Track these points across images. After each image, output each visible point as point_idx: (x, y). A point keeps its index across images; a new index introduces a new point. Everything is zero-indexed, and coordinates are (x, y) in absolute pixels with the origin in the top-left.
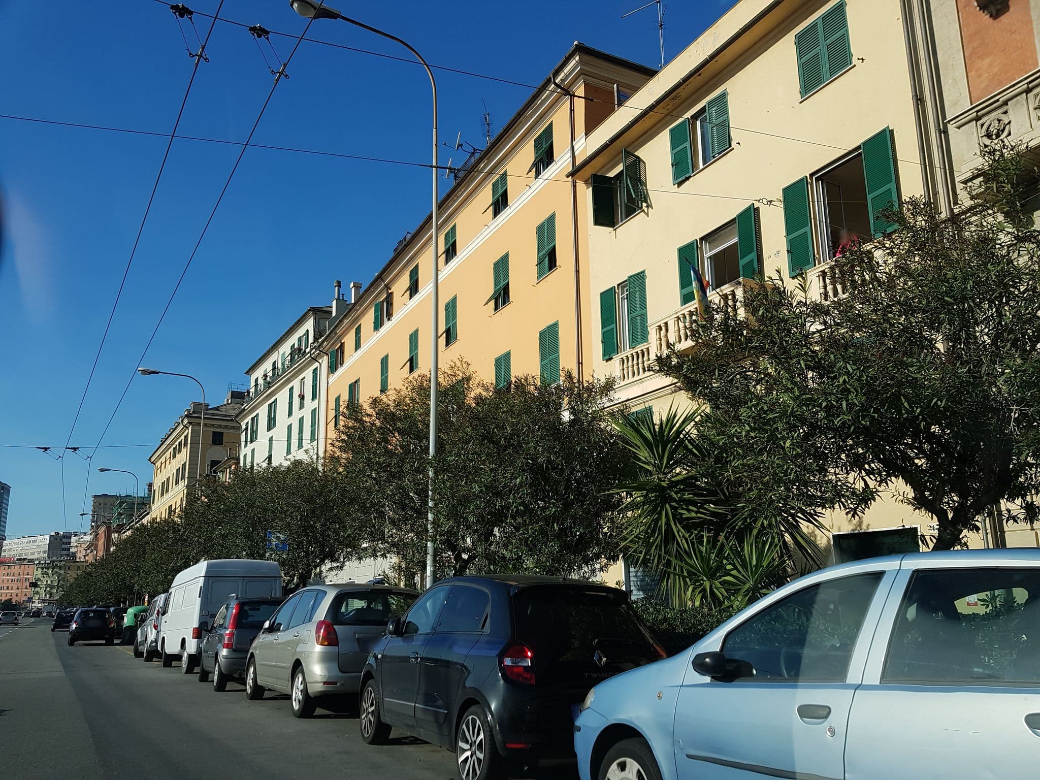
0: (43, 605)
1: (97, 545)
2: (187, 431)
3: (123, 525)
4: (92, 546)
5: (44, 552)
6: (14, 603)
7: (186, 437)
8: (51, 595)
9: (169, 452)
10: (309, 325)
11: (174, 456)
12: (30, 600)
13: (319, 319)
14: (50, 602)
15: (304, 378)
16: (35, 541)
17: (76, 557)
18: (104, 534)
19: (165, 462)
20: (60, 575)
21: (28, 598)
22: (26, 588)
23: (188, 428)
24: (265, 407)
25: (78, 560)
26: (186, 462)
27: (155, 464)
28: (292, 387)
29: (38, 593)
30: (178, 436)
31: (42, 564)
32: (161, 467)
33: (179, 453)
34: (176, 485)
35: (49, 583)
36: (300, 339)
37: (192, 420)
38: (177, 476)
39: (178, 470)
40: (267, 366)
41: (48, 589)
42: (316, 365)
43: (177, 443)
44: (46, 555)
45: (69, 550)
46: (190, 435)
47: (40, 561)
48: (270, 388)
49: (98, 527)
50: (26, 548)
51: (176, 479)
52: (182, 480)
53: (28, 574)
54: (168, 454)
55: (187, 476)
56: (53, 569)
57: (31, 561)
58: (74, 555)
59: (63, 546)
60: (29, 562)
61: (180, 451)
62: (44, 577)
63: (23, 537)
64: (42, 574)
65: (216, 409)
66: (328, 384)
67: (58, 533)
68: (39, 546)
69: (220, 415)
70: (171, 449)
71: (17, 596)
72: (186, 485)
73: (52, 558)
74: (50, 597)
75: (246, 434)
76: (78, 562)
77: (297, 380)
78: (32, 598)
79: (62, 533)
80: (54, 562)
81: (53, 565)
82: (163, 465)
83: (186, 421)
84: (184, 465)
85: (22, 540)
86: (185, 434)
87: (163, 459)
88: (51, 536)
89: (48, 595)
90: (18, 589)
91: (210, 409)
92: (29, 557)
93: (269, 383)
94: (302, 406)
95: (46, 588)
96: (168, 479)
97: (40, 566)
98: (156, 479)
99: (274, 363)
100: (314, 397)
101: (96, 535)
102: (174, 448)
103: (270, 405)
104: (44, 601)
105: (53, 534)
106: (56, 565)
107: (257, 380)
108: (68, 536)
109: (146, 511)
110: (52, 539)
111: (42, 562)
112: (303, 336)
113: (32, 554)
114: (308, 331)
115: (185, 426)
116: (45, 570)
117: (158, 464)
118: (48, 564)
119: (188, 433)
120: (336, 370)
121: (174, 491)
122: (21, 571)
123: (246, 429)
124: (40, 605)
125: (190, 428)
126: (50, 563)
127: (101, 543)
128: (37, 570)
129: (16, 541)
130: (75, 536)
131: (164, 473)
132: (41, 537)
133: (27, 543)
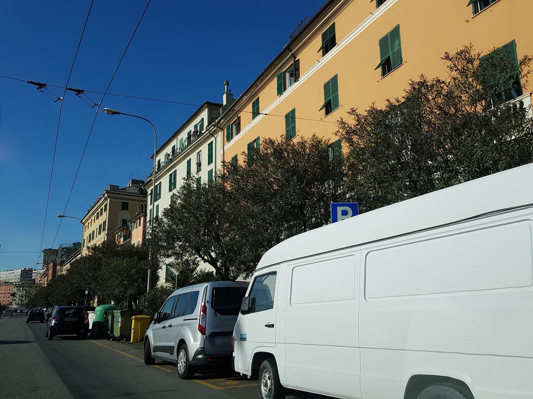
0: (18, 306)
1: (48, 274)
2: (106, 202)
3: (64, 261)
4: (45, 274)
5: (18, 279)
6: (2, 305)
7: (106, 206)
8: (22, 301)
9: (94, 216)
10: (205, 114)
11: (98, 218)
12: (11, 304)
13: (211, 110)
14: (21, 305)
15: (201, 151)
16: (13, 273)
17: (35, 281)
18: (52, 268)
19: (91, 222)
20: (26, 291)
21: (10, 303)
22: (9, 297)
23: (107, 200)
24: (167, 177)
25: (36, 283)
26: (106, 220)
27: (84, 225)
28: (190, 160)
29: (15, 300)
30: (101, 205)
31: (17, 285)
32: (88, 225)
33: (100, 215)
34: (99, 234)
35: (21, 294)
36: (196, 126)
37: (110, 195)
38: (99, 230)
39: (100, 226)
40: (168, 150)
41: (20, 298)
42: (213, 139)
43: (99, 210)
44: (19, 280)
45: (31, 277)
46: (108, 204)
47: (16, 283)
48: (172, 162)
49: (48, 264)
50: (9, 276)
51: (99, 231)
52: (103, 231)
53: (10, 290)
54: (93, 218)
55: (107, 228)
56: (23, 287)
57: (11, 283)
58: (34, 280)
59: (29, 276)
60: (10, 284)
61: (101, 214)
62: (18, 292)
63: (7, 271)
64: (17, 290)
65: (123, 189)
66: (224, 150)
67: (26, 269)
68: (15, 276)
69: (126, 192)
70: (96, 214)
71: (4, 301)
72: (106, 233)
73: (22, 282)
74: (21, 302)
75: (151, 196)
76: (36, 284)
77: (194, 153)
78: (12, 303)
79: (28, 269)
80: (24, 284)
81: (23, 285)
82: (90, 224)
83: (106, 195)
84: (105, 222)
85: (6, 272)
86: (105, 204)
87: (90, 221)
88: (22, 270)
89: (20, 301)
90: (4, 298)
91: (120, 189)
92: (11, 281)
93: (171, 159)
94: (199, 170)
95: (19, 297)
96: (93, 232)
97: (16, 286)
98: (85, 233)
99: (173, 148)
100: (210, 161)
101: (47, 268)
102: (97, 213)
103: (171, 175)
104: (18, 304)
105: (23, 269)
106: (25, 285)
107: (159, 161)
108: (31, 270)
109: (79, 252)
110: (22, 271)
111: (17, 284)
112: (198, 124)
113: (12, 279)
114: (203, 119)
115: (105, 199)
116: (18, 288)
117: (87, 224)
118: (20, 285)
119: (107, 203)
120: (232, 139)
121: (98, 238)
122: (6, 288)
123: (151, 194)
124: (16, 306)
125: (108, 200)
126: (21, 284)
127: (50, 272)
128: (14, 288)
129: (3, 273)
130: (35, 270)
131: (91, 228)
132: (17, 271)
133: (9, 274)
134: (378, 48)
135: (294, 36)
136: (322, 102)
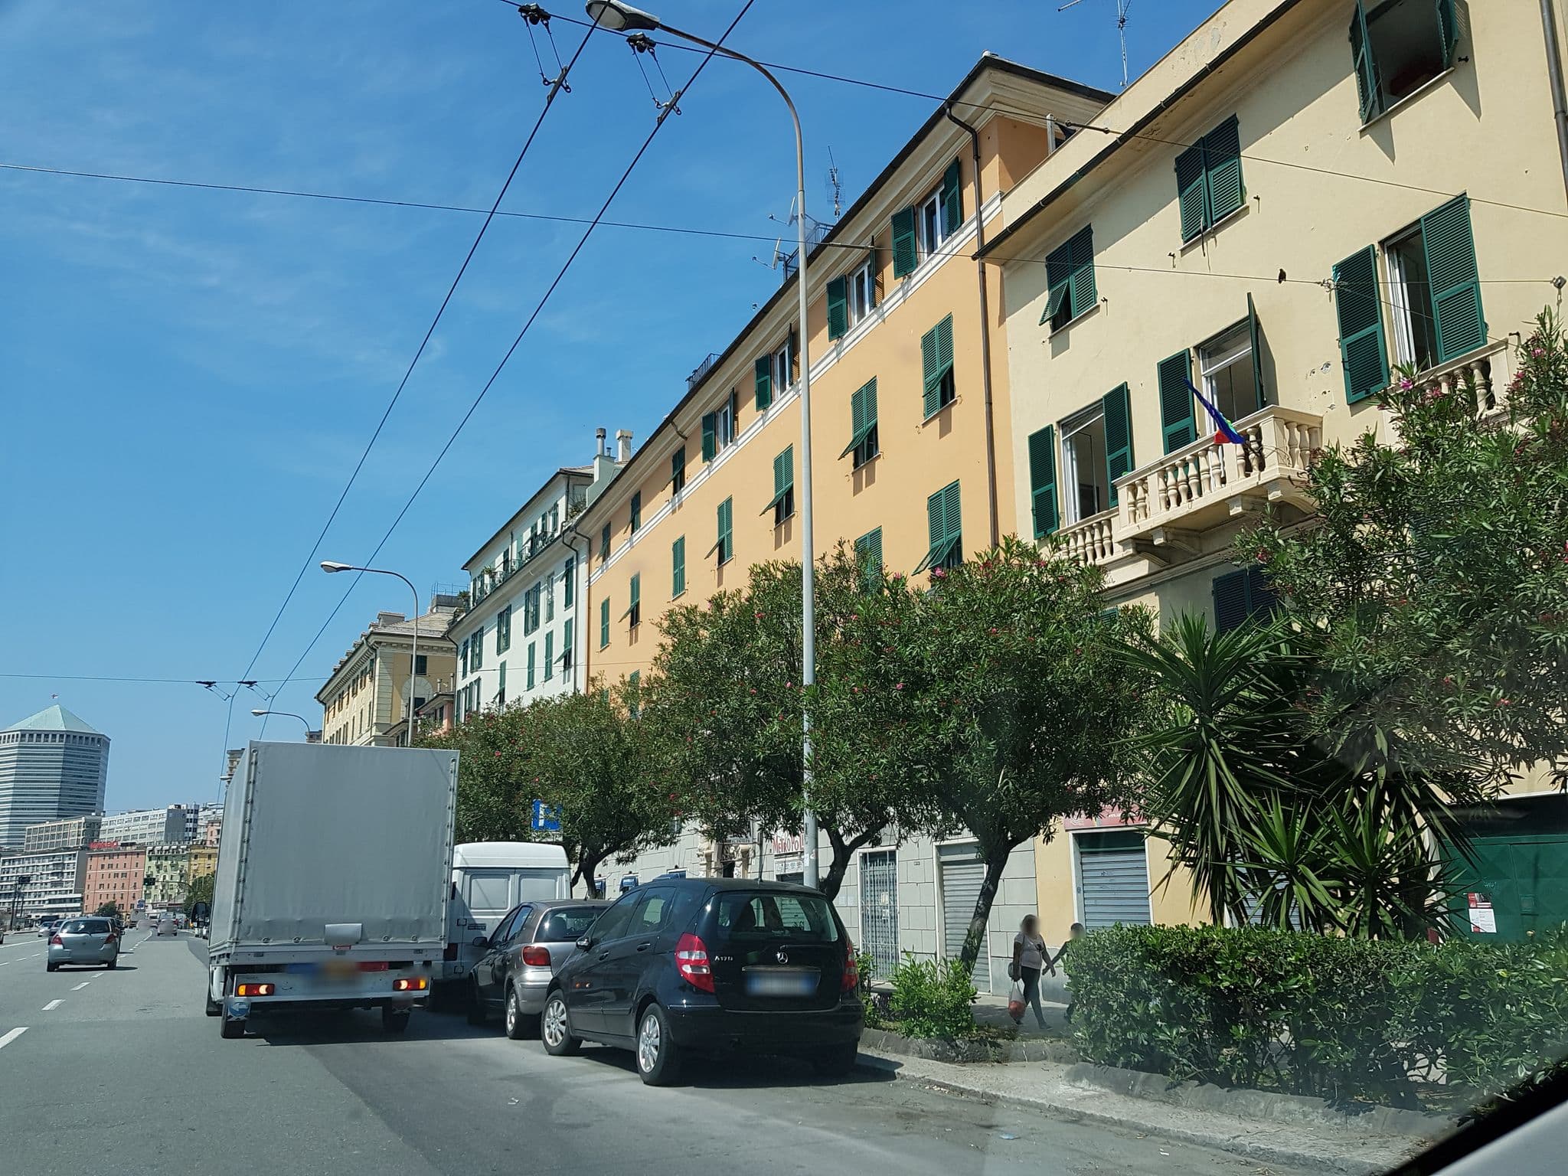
2: (374, 655)
5: (160, 834)
7: (372, 664)
9: (346, 687)
10: (559, 495)
11: (355, 692)
12: (141, 904)
13: (574, 485)
15: (553, 574)
16: (146, 818)
19: (341, 701)
20: (183, 868)
21: (139, 902)
22: (135, 887)
23: (375, 650)
24: (492, 618)
25: (208, 844)
26: (373, 702)
27: (323, 704)
28: (535, 588)
29: (151, 894)
30: (361, 662)
31: (158, 851)
33: (361, 687)
34: (358, 734)
35: (167, 879)
36: (545, 516)
37: (381, 639)
38: (360, 722)
39: (361, 713)
40: (495, 557)
42: (571, 554)
43: (358, 674)
44: (163, 838)
45: (196, 830)
46: (378, 660)
47: (154, 848)
48: (500, 589)
50: (134, 828)
51: (359, 725)
52: (367, 727)
53: (137, 867)
54: (342, 690)
55: (375, 720)
57: (141, 847)
58: (204, 837)
59: (188, 825)
60: (138, 848)
61: (363, 684)
62: (160, 871)
64: (158, 867)
66: (589, 584)
67: (180, 806)
68: (152, 825)
69: (421, 631)
70: (350, 682)
71: (122, 897)
72: (373, 734)
73: (171, 843)
74: (169, 900)
75: (465, 658)
76: (209, 848)
77: (541, 576)
78: (144, 902)
79: (185, 806)
80: (175, 848)
81: (173, 853)
82: (338, 707)
83: (372, 641)
84: (370, 705)
85: (128, 816)
86: (371, 659)
87: (335, 697)
88: (169, 811)
89: (166, 898)
90: (123, 887)
92: (138, 841)
93: (499, 582)
94: (550, 616)
95: (163, 887)
96: (346, 726)
97: (155, 854)
98: (327, 726)
99: (506, 553)
100: (568, 603)
102: (353, 682)
103: (501, 616)
104: (160, 907)
105: (172, 807)
106: (177, 852)
107: (480, 578)
108: (193, 810)
110: (170, 814)
112: (549, 512)
113: (143, 836)
114: (557, 504)
115: (370, 648)
116: (161, 860)
117: (330, 705)
118: (165, 851)
119: (375, 658)
122: (127, 862)
123: (465, 652)
124: (155, 911)
125: (378, 651)
126: (168, 851)
128: (150, 861)
129: (120, 817)
130: (205, 809)
131: (340, 717)
132: (156, 812)
133: (135, 820)
134: (850, 407)
135: (697, 379)
136: (770, 495)
